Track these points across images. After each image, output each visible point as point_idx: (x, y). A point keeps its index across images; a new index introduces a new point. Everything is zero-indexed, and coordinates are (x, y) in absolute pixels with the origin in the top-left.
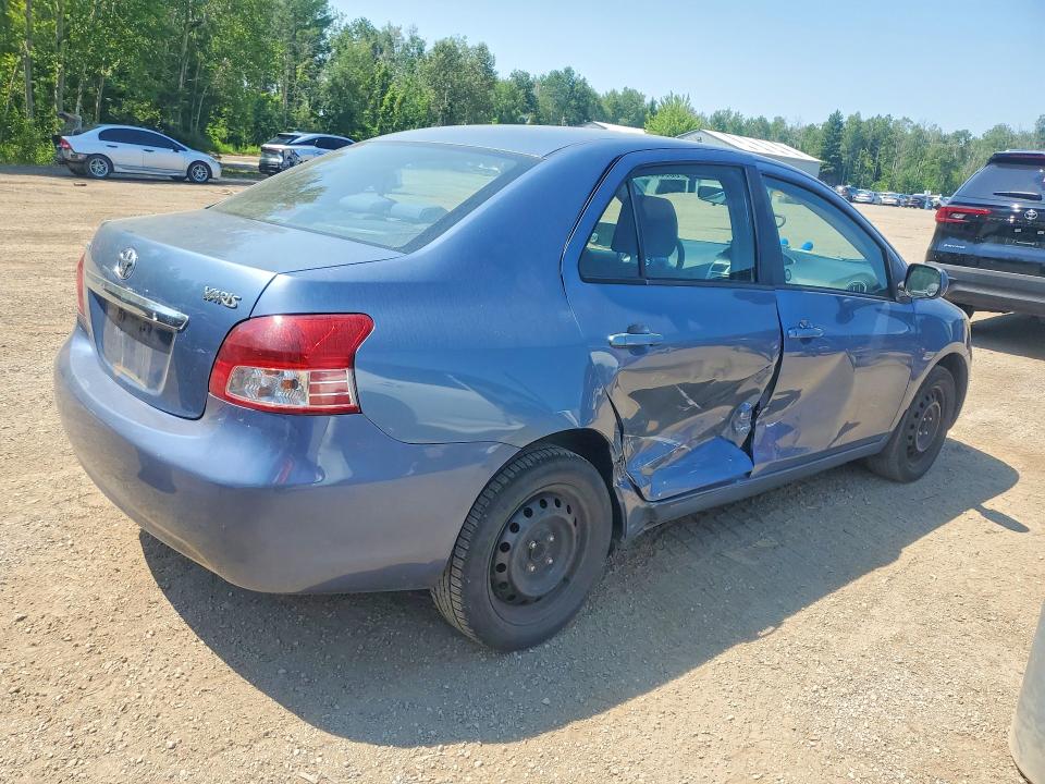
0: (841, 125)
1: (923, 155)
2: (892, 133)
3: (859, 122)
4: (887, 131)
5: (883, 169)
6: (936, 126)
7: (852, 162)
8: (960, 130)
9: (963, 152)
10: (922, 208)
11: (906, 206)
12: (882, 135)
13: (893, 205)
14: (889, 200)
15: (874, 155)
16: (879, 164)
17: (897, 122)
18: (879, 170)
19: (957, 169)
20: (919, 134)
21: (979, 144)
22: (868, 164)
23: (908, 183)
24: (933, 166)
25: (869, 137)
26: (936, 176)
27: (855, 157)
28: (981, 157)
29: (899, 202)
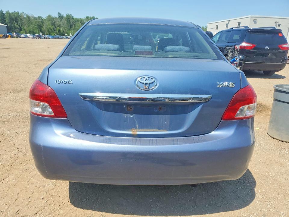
0: (4, 14)
1: (32, 23)
2: (20, 17)
3: (9, 13)
4: (19, 16)
5: (22, 28)
6: (32, 15)
7: (11, 25)
8: (39, 16)
9: (42, 22)
10: (41, 38)
11: (36, 38)
12: (17, 17)
13: (32, 38)
14: (31, 37)
15: (17, 23)
16: (20, 26)
17: (21, 14)
18: (20, 28)
19: (42, 27)
20: (28, 17)
21: (45, 20)
22: (16, 26)
23: (31, 31)
24: (35, 27)
25: (14, 17)
26: (37, 29)
27: (12, 24)
28: (47, 24)
29: (34, 37)
